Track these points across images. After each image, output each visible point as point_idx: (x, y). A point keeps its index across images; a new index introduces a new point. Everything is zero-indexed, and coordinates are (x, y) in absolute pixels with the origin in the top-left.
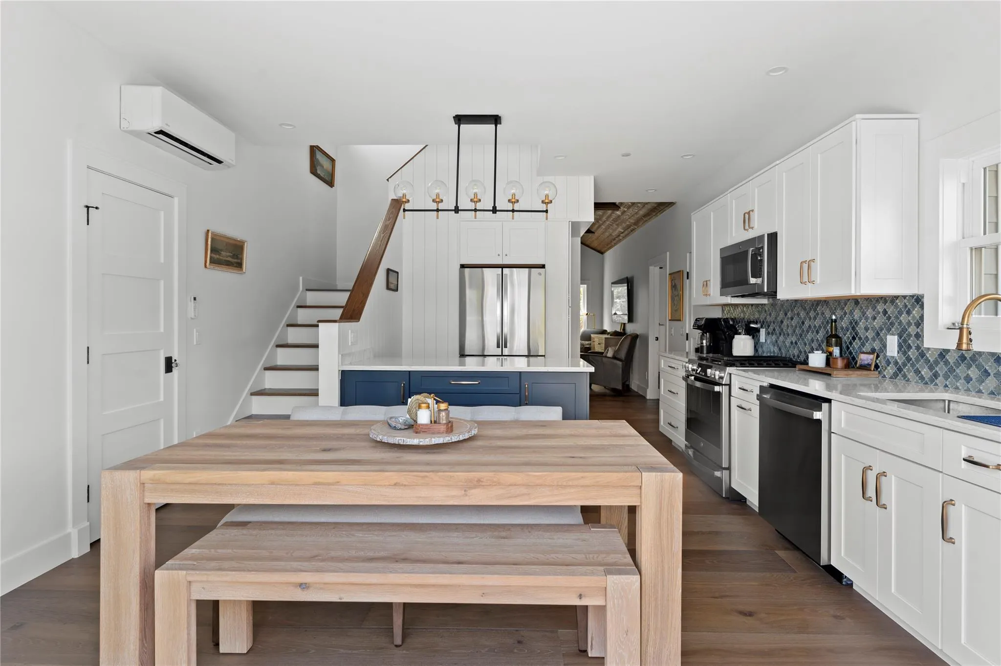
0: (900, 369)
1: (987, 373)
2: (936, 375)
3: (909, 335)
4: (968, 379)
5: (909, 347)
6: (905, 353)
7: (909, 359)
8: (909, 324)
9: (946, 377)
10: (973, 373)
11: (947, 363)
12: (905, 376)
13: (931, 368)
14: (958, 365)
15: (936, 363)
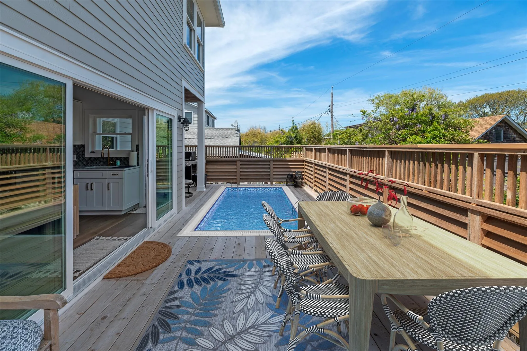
0: (77, 163)
1: (101, 162)
2: (88, 163)
3: (80, 155)
4: (96, 163)
5: (80, 157)
6: (78, 159)
7: (80, 160)
8: (80, 152)
9: (91, 163)
10: (98, 162)
11: (91, 160)
12: (79, 165)
13: (87, 162)
14: (94, 160)
15: (88, 160)
